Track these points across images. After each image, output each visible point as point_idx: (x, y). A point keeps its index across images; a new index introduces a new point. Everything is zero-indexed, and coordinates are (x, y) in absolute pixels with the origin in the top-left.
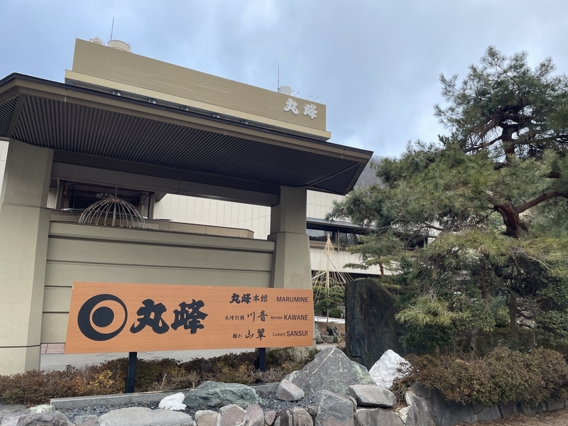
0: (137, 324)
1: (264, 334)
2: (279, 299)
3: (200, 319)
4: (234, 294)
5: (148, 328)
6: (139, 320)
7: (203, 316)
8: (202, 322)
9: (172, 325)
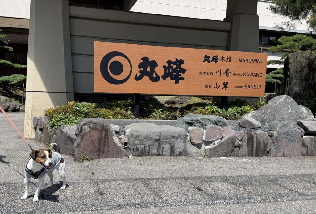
0: (139, 74)
1: (228, 86)
2: (240, 60)
3: (181, 73)
4: (206, 55)
5: (146, 78)
6: (140, 71)
7: (184, 71)
8: (183, 75)
9: (163, 77)
